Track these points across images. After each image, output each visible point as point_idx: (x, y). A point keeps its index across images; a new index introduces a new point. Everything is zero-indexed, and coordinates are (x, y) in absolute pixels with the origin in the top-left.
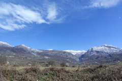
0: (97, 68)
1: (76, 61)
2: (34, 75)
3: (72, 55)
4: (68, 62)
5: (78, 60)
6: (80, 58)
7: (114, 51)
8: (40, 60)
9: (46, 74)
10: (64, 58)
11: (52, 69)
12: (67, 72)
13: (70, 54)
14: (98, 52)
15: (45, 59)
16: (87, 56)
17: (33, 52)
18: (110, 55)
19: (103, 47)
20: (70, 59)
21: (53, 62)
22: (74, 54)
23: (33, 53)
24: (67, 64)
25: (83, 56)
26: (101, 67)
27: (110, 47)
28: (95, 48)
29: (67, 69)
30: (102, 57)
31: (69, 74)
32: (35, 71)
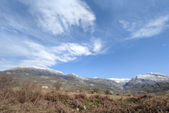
0: (141, 98)
1: (119, 89)
2: (82, 101)
4: (112, 89)
5: (122, 88)
6: (124, 87)
7: (162, 79)
8: (86, 87)
9: (92, 101)
10: (108, 86)
11: (97, 97)
12: (111, 100)
13: (113, 82)
14: (143, 80)
15: (90, 86)
16: (132, 85)
18: (157, 84)
19: (149, 75)
20: (114, 87)
21: (98, 89)
22: (118, 82)
23: (81, 81)
24: (111, 92)
25: (127, 84)
26: (145, 97)
27: (156, 75)
28: (140, 76)
29: (111, 97)
30: (148, 85)
31: (113, 102)
32: (83, 97)
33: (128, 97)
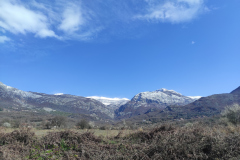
0: (156, 131)
2: (21, 150)
3: (103, 106)
4: (92, 119)
5: (112, 116)
6: (116, 113)
7: (177, 100)
8: (33, 114)
9: (50, 147)
10: (85, 111)
12: (98, 141)
13: (97, 103)
14: (149, 101)
15: (44, 113)
16: (131, 109)
17: (19, 97)
19: (159, 93)
20: (98, 113)
21: (62, 119)
22: (106, 104)
23: (18, 101)
24: (91, 123)
25: (122, 108)
26: (163, 129)
27: (170, 94)
29: (97, 134)
30: (155, 110)
31: (102, 144)
32: (23, 139)
33: (132, 132)
